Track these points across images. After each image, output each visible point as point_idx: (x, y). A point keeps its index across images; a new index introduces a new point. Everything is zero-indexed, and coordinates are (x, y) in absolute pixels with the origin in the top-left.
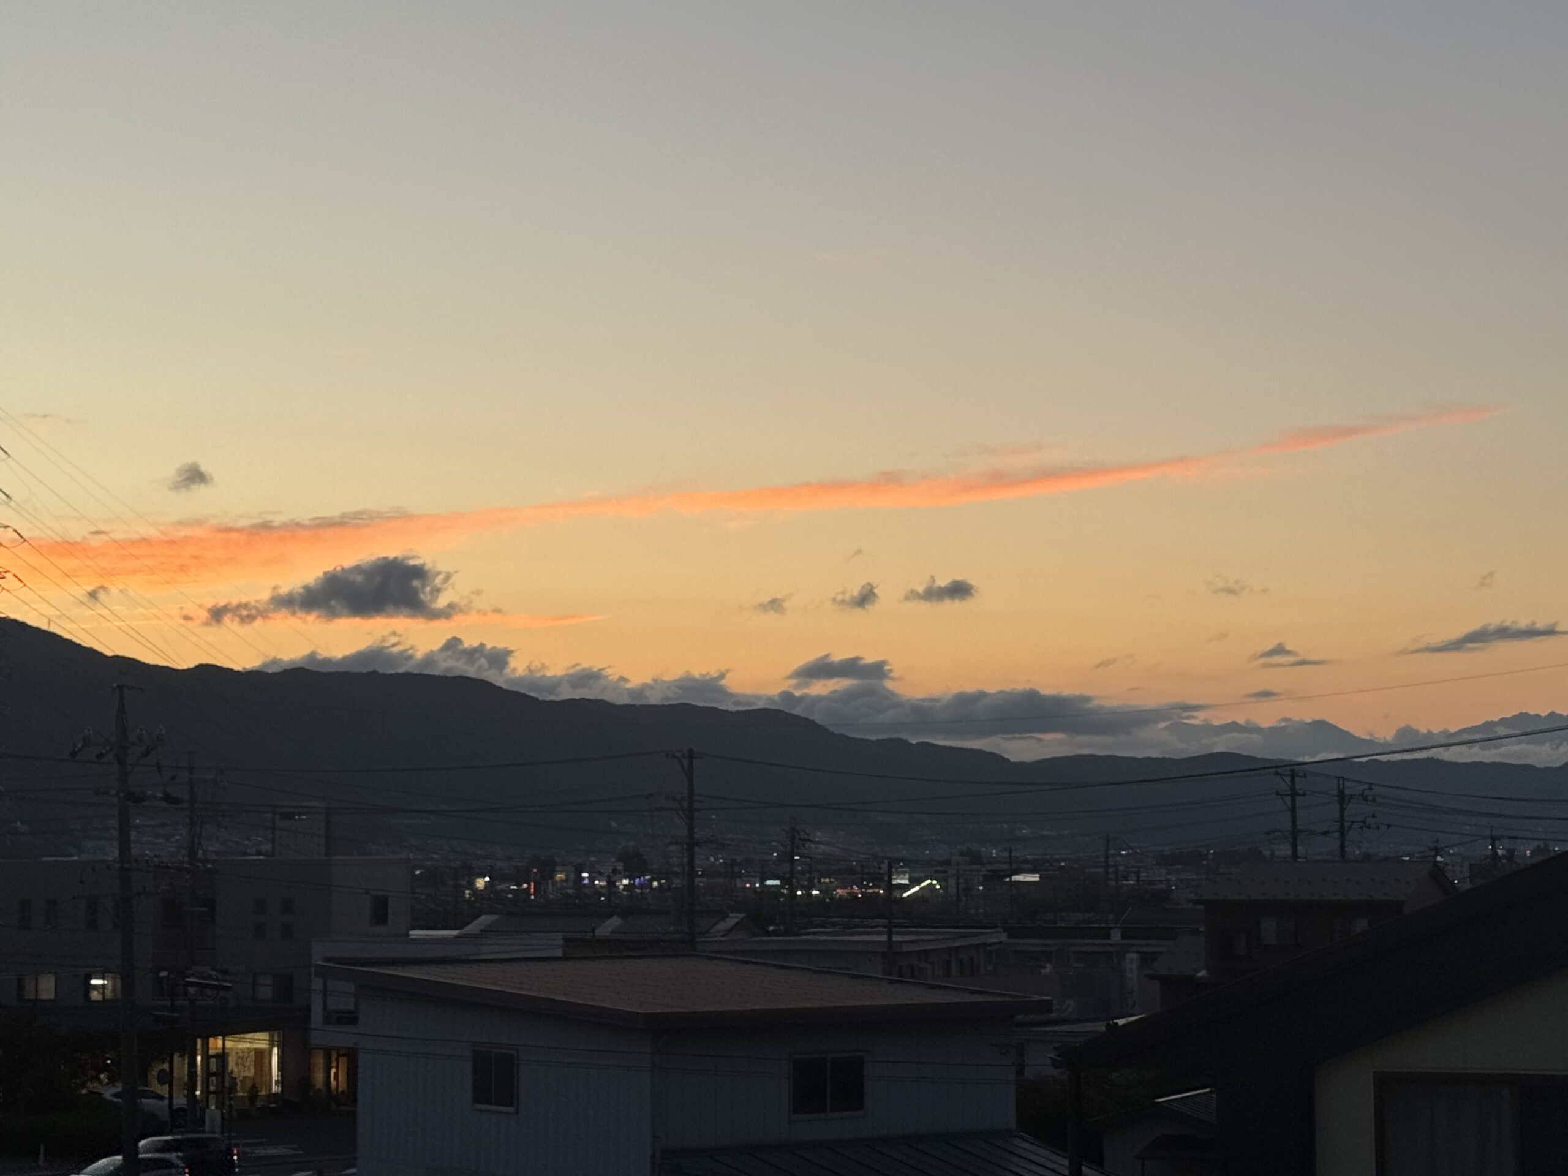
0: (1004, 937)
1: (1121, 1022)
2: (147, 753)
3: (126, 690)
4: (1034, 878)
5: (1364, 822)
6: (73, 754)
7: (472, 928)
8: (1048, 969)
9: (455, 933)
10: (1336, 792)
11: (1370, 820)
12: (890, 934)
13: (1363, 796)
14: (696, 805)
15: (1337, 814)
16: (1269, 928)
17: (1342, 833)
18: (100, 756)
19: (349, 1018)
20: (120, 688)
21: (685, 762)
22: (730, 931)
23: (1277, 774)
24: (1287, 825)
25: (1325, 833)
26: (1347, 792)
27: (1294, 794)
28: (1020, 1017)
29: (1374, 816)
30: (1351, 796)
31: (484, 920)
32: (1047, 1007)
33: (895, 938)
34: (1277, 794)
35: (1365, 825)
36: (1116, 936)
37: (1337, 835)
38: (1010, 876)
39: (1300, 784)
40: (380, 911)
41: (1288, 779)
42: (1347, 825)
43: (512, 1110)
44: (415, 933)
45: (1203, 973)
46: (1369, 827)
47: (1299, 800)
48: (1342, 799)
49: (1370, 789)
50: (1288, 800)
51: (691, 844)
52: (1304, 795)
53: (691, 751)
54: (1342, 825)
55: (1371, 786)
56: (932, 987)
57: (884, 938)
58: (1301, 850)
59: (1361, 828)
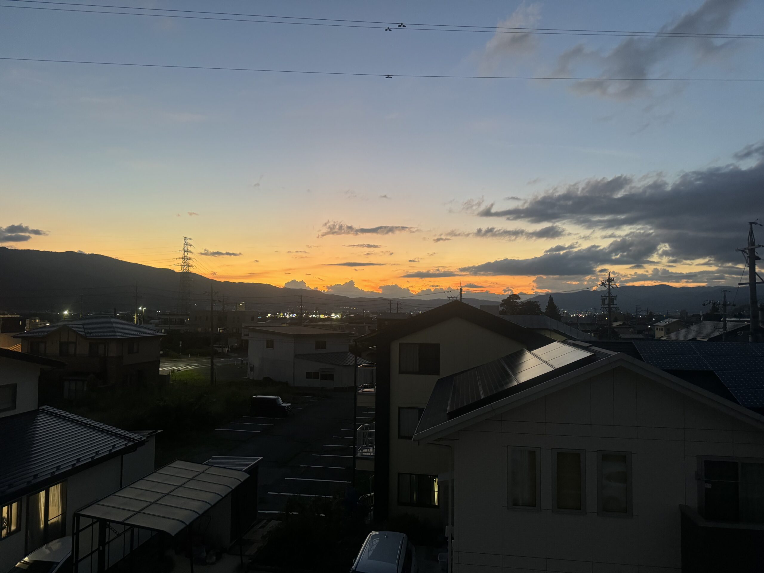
0: (348, 324)
1: (363, 335)
2: (216, 294)
4: (353, 315)
6: (204, 294)
7: (267, 322)
8: (354, 329)
9: (265, 322)
12: (331, 323)
13: (401, 304)
14: (302, 304)
15: (397, 306)
16: (386, 322)
17: (397, 310)
18: (208, 294)
19: (247, 335)
20: (212, 284)
21: (301, 297)
22: (307, 323)
24: (390, 308)
25: (395, 309)
26: (398, 303)
27: (391, 303)
28: (350, 335)
31: (269, 320)
32: (354, 334)
33: (332, 324)
35: (401, 308)
36: (364, 324)
38: (349, 315)
40: (253, 319)
41: (390, 301)
43: (272, 349)
44: (258, 322)
45: (377, 329)
51: (301, 309)
55: (402, 302)
56: (337, 331)
57: (330, 324)
58: (391, 312)
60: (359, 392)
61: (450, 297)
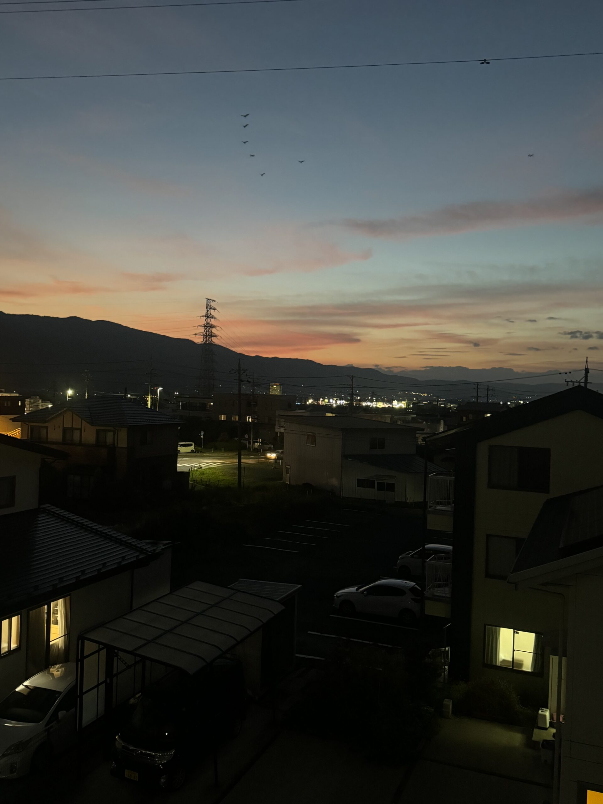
0: (415, 416)
2: (244, 372)
3: (240, 360)
4: (423, 404)
5: (492, 395)
6: (230, 372)
7: (308, 410)
9: (304, 411)
10: (486, 389)
11: (493, 395)
12: (392, 414)
13: (492, 389)
14: (353, 387)
15: (487, 393)
18: (235, 372)
20: (239, 359)
21: (352, 378)
23: (474, 384)
24: (476, 395)
28: (418, 432)
29: (494, 394)
30: (490, 390)
31: (310, 408)
32: (423, 430)
34: (474, 389)
36: (439, 417)
37: (486, 397)
38: (418, 404)
39: (479, 386)
40: (289, 406)
41: (476, 386)
42: (489, 395)
43: (314, 446)
44: (296, 410)
45: (456, 425)
46: (493, 396)
47: (478, 390)
48: (488, 390)
49: (494, 388)
50: (476, 390)
51: (352, 395)
52: (480, 389)
53: (353, 376)
54: (488, 396)
58: (479, 400)
59: (492, 396)
60: (430, 509)
61: (570, 381)
